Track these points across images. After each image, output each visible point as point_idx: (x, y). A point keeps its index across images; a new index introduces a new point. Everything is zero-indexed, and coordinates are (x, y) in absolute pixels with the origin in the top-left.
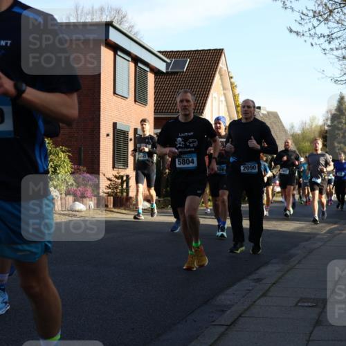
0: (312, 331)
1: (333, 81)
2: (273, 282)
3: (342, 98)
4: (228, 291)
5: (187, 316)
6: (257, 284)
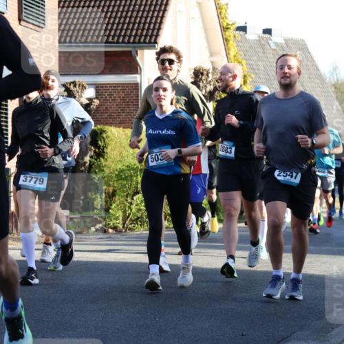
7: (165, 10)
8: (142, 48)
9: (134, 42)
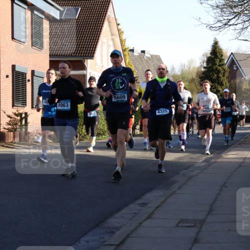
1: (208, 27)
2: (157, 205)
4: (117, 215)
5: (80, 238)
6: (142, 208)
7: (97, 42)
8: (87, 59)
9: (83, 56)
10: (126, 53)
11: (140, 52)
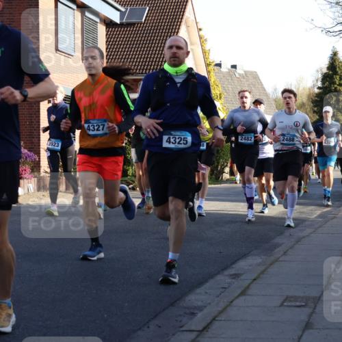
0: (301, 336)
1: (324, 32)
2: (253, 278)
3: (335, 54)
5: (150, 321)
6: (233, 280)
10: (211, 68)
11: (230, 67)
